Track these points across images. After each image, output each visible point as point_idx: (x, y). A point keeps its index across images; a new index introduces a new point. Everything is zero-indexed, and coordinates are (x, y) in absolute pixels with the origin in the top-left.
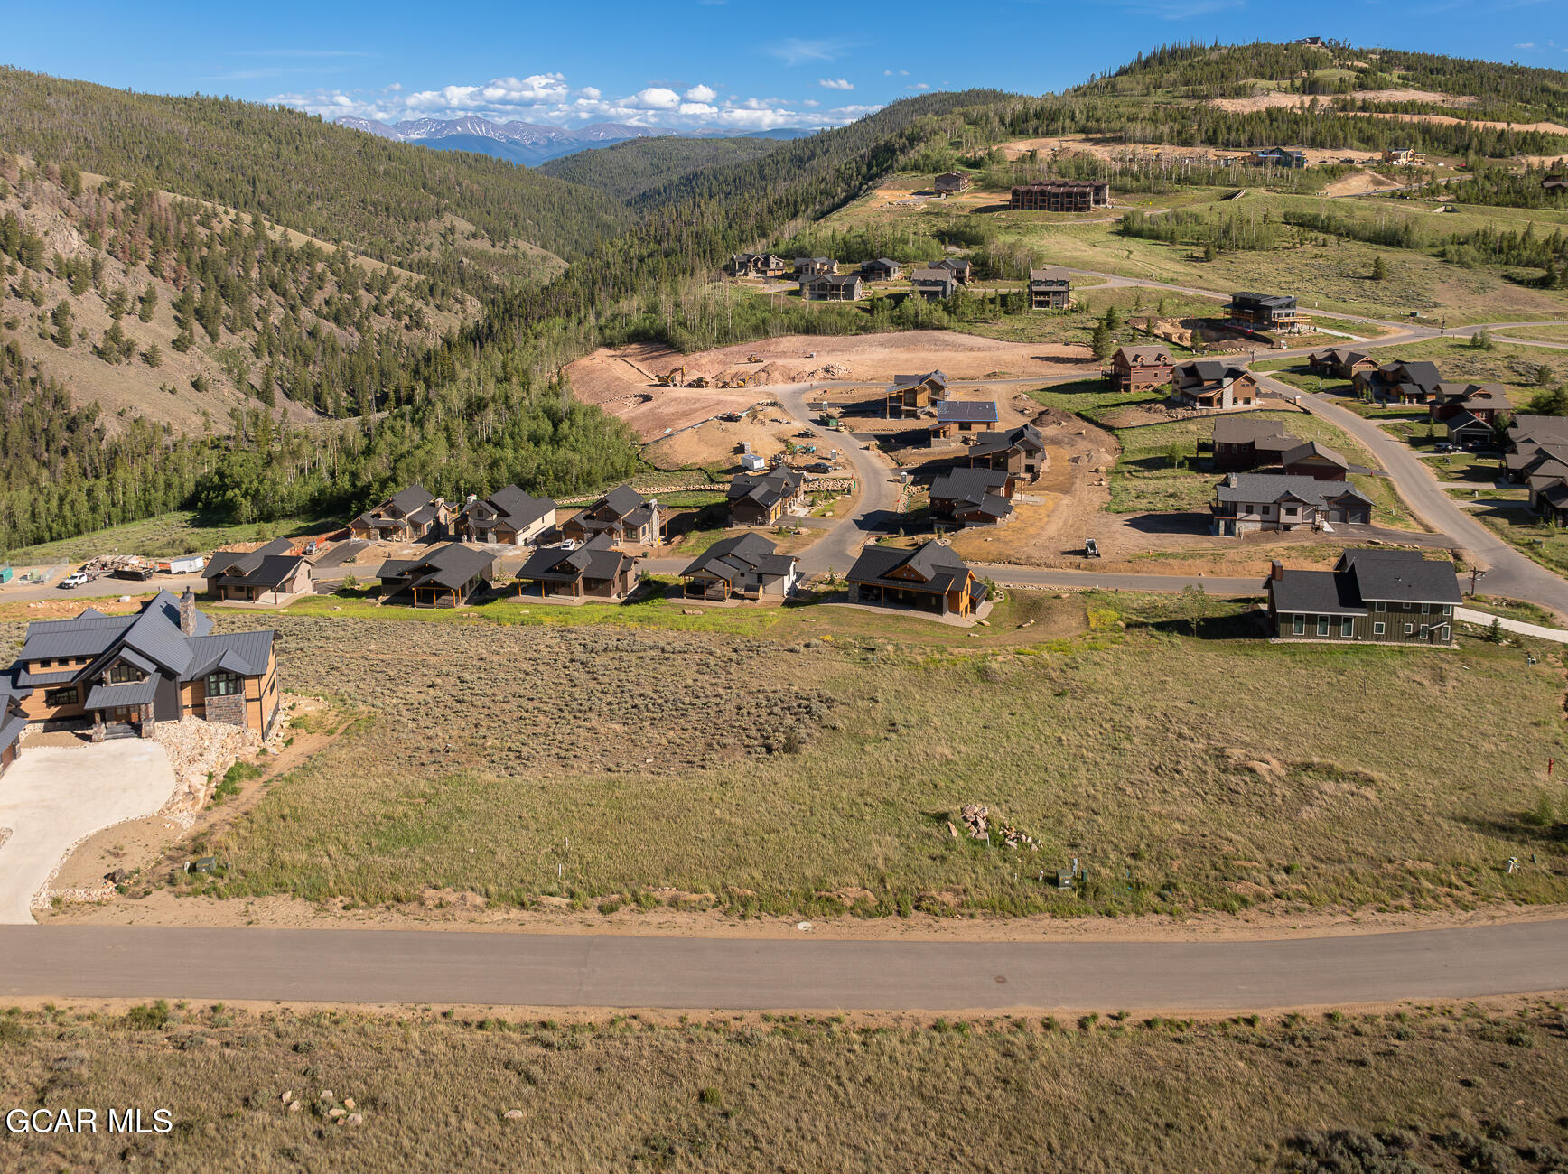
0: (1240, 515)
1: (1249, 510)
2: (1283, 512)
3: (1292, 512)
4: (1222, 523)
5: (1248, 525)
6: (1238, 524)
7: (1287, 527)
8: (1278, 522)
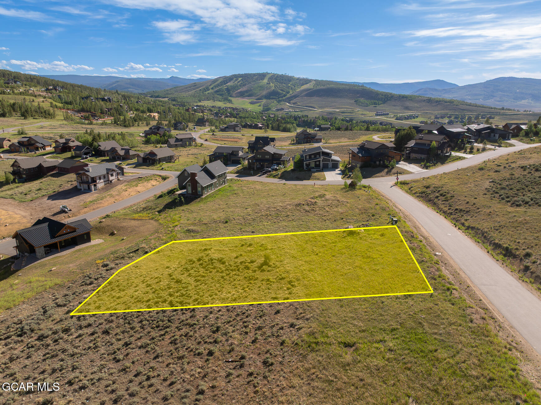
0: (98, 181)
1: (100, 179)
2: (110, 176)
3: (112, 175)
4: (93, 186)
5: (101, 184)
6: (98, 185)
7: (111, 181)
8: (108, 180)
